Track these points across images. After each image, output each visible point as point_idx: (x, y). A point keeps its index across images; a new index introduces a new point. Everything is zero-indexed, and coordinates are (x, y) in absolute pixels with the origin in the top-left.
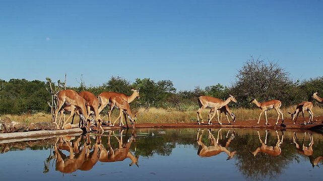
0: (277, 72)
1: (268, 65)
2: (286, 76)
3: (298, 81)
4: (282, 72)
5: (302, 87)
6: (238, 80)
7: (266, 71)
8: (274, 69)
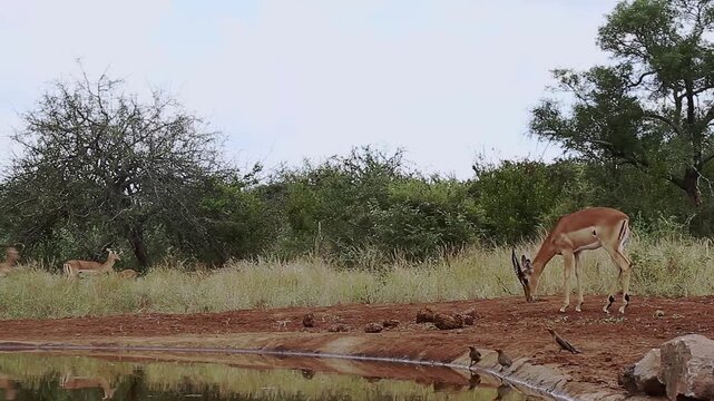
0: (178, 127)
1: (145, 101)
2: (209, 146)
3: (257, 168)
4: (199, 128)
5: (273, 190)
6: (21, 153)
7: (135, 119)
8: (168, 115)
